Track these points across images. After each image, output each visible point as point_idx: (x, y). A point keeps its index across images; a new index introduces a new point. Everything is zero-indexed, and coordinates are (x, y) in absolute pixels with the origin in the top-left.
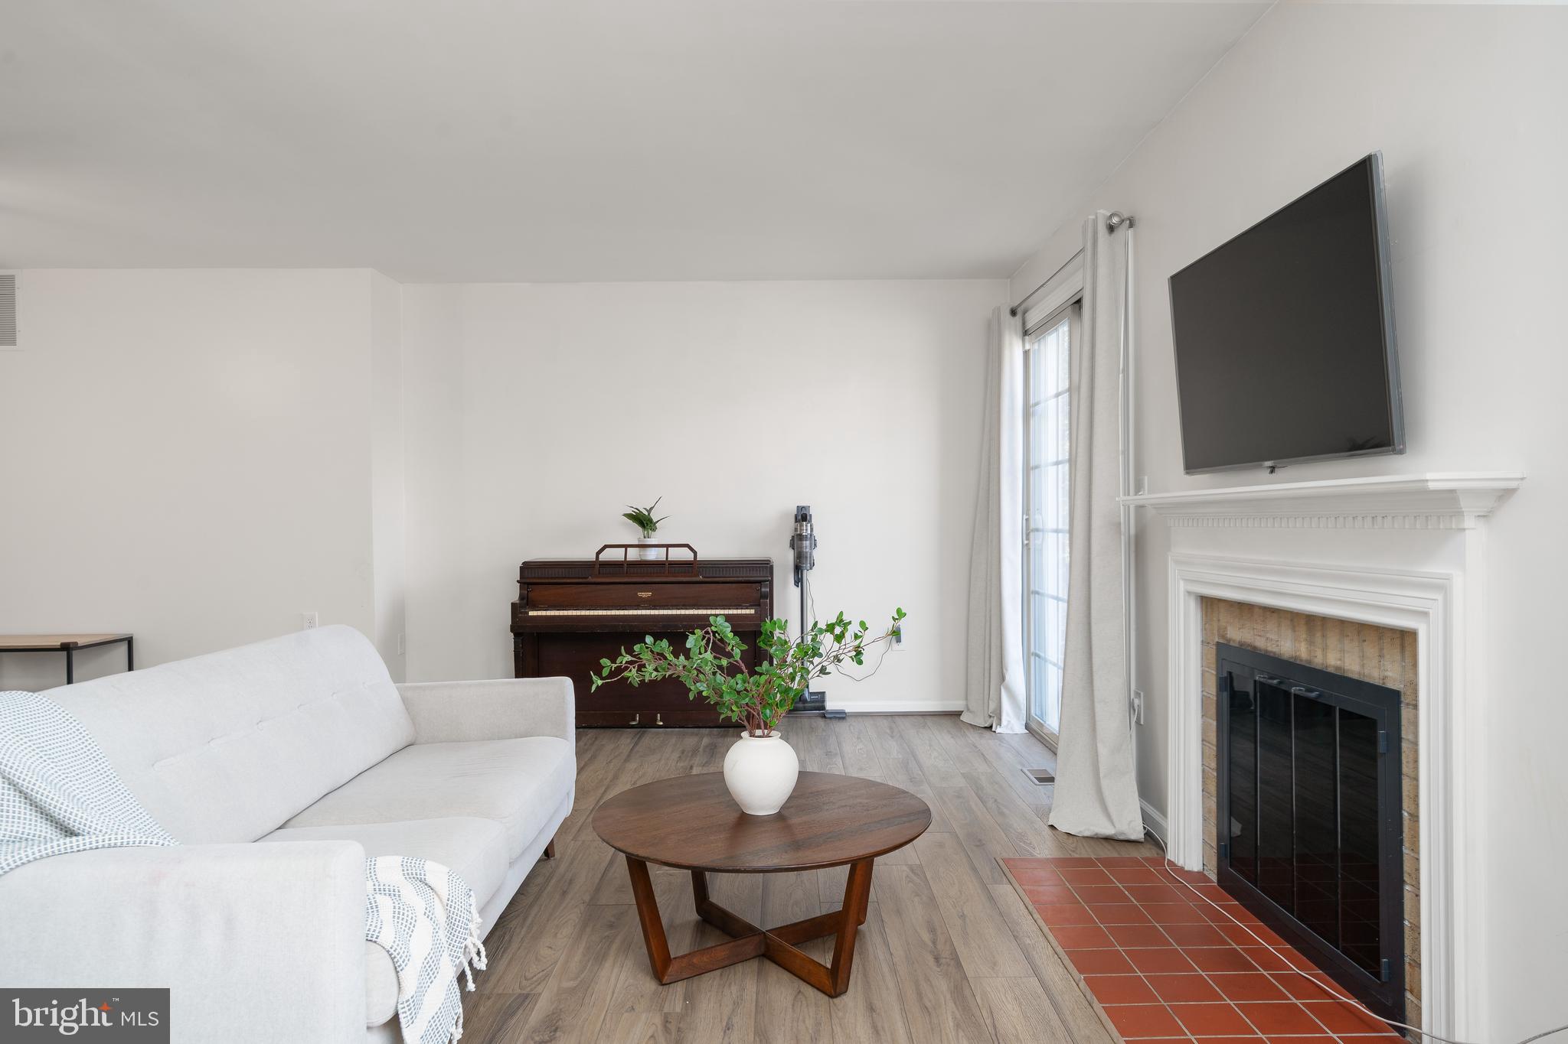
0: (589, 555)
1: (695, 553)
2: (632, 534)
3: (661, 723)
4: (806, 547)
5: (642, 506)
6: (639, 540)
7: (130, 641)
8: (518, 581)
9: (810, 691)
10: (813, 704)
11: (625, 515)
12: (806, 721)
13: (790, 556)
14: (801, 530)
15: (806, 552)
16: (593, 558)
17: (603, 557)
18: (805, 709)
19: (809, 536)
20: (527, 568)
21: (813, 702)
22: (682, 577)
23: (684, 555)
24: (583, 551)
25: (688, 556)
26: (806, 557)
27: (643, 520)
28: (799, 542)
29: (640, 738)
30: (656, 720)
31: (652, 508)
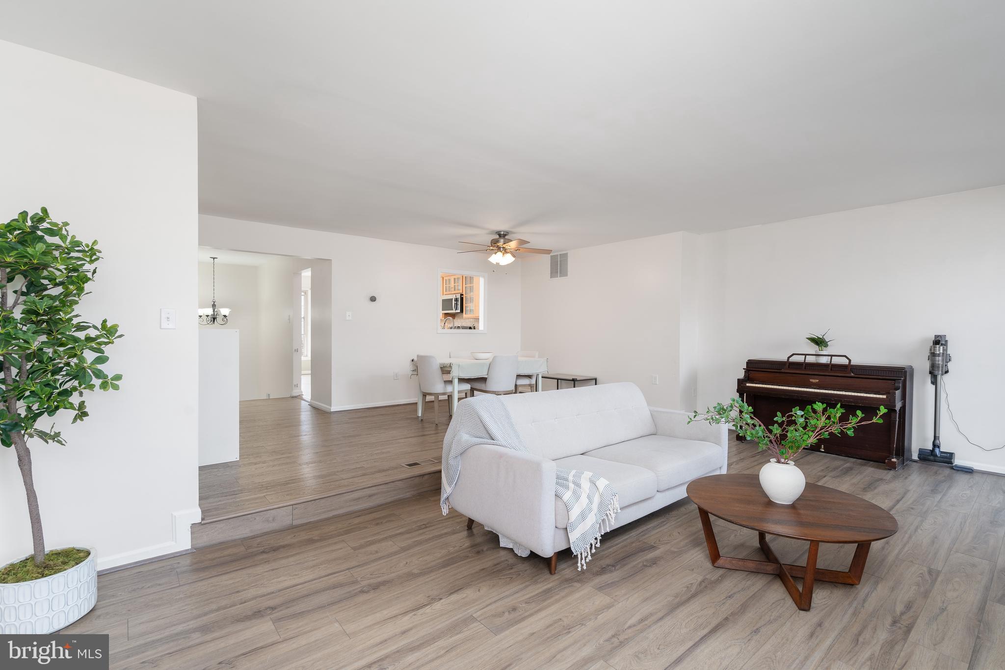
0: (783, 357)
1: (850, 361)
2: (813, 349)
3: (823, 450)
4: (939, 360)
5: (818, 334)
6: (816, 351)
7: (596, 379)
8: (744, 369)
9: (941, 450)
10: (942, 459)
11: (807, 338)
12: (935, 468)
13: (927, 366)
14: (934, 350)
15: (939, 364)
16: (785, 359)
17: (792, 359)
18: (935, 461)
19: (941, 354)
20: (750, 363)
21: (942, 458)
22: (839, 373)
23: (844, 361)
24: (781, 356)
25: (845, 361)
26: (939, 367)
27: (819, 342)
28: (933, 357)
29: (807, 455)
30: (821, 448)
31: (824, 335)
